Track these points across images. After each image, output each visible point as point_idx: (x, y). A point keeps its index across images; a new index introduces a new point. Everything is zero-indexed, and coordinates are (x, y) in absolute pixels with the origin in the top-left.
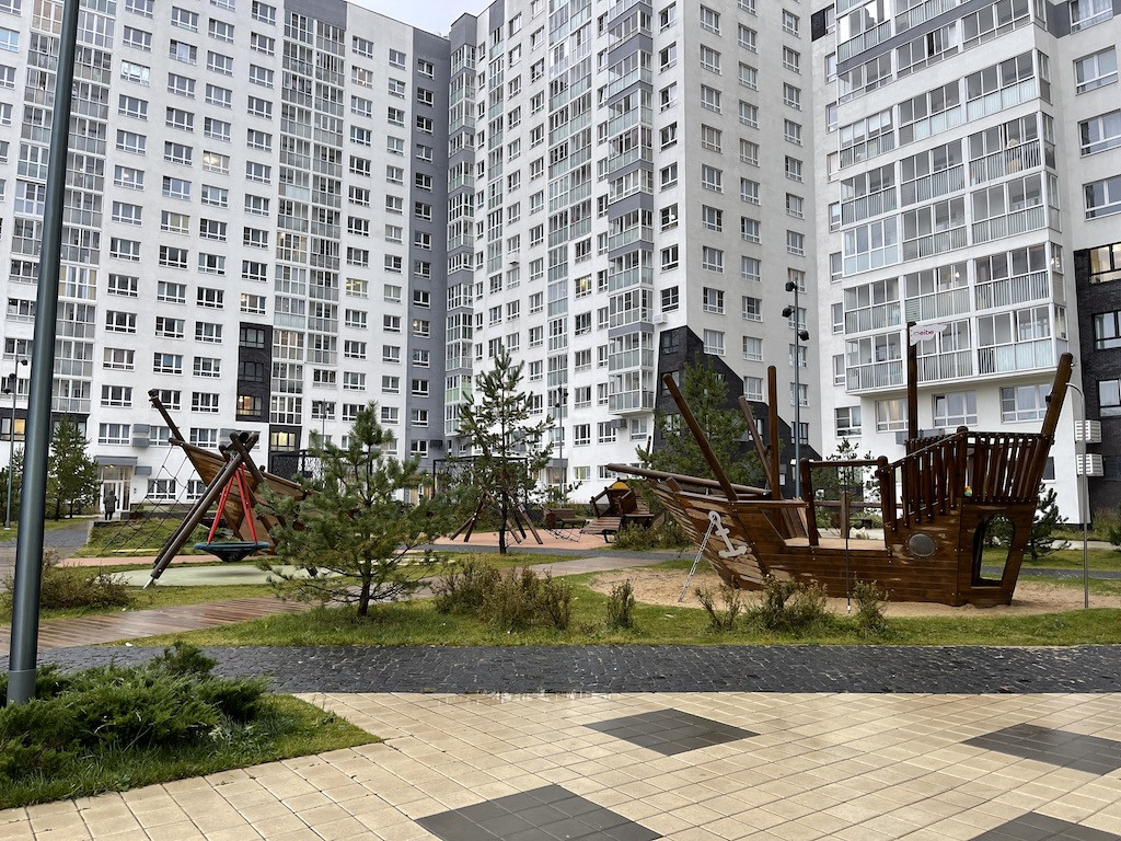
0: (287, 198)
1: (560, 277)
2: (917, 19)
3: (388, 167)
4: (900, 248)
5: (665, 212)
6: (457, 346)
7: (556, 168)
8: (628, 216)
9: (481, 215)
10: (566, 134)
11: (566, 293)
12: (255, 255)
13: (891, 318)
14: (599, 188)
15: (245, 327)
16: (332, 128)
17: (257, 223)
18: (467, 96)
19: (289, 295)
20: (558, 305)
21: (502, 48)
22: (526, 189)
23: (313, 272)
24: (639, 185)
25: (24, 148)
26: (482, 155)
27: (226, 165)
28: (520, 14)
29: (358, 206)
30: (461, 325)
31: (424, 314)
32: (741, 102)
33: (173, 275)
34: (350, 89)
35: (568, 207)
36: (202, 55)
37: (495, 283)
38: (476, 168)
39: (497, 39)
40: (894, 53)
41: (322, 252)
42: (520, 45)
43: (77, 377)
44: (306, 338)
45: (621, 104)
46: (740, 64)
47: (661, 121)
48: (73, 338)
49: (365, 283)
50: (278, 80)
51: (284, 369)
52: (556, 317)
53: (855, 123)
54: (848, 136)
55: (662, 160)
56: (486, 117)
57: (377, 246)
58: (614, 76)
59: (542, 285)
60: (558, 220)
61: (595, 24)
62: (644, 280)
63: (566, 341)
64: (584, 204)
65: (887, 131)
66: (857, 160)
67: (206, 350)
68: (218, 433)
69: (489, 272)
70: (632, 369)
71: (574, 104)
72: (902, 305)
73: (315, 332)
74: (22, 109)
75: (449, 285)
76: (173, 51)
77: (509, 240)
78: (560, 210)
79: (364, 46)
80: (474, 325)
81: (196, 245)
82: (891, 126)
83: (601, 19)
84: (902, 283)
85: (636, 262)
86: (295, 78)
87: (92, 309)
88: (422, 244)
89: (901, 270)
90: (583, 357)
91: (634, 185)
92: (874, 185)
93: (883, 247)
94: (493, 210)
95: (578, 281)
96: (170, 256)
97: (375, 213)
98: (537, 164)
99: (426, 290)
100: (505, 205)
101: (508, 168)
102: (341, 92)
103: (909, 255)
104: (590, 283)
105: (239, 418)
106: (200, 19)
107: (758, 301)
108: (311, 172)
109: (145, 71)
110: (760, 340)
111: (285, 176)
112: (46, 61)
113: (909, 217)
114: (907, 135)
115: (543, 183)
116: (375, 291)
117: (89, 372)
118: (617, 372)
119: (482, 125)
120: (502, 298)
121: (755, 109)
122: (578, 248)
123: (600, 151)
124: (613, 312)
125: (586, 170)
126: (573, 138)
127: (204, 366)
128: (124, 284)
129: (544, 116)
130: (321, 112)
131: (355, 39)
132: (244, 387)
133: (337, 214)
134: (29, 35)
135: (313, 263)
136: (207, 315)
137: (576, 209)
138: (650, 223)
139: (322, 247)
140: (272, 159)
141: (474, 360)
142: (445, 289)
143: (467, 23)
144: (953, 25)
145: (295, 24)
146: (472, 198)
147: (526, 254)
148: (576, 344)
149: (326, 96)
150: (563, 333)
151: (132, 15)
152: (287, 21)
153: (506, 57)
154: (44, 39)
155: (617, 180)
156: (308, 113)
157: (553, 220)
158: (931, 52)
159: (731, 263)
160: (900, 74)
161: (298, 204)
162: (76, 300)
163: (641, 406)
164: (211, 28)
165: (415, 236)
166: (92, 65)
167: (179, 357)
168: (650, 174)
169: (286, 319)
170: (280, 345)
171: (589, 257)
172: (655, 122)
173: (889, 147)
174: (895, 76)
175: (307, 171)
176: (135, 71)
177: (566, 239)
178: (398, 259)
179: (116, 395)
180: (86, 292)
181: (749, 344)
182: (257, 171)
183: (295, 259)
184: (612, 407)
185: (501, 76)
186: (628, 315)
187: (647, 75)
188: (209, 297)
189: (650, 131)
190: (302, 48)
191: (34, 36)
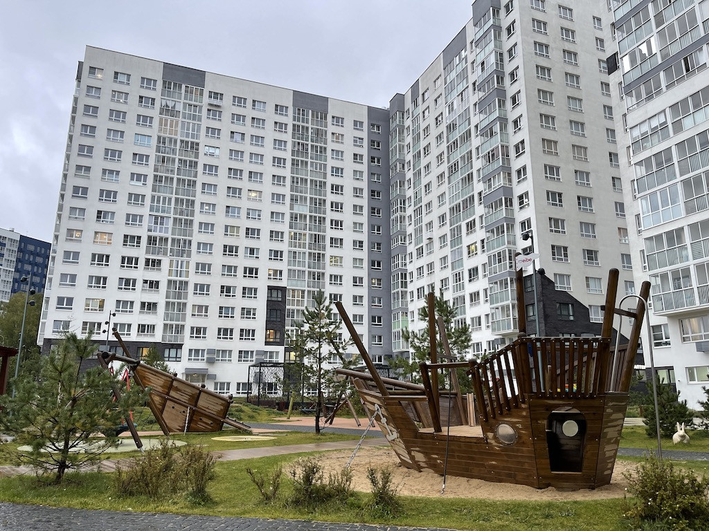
0: (295, 211)
1: (458, 245)
2: (674, 49)
3: (354, 188)
4: (682, 206)
5: (521, 197)
6: (398, 293)
7: (452, 178)
8: (496, 202)
9: (410, 211)
10: (457, 156)
11: (461, 255)
12: (277, 246)
13: (681, 257)
14: (478, 187)
15: (270, 288)
16: (320, 169)
17: (278, 227)
18: (399, 141)
19: (296, 268)
20: (457, 263)
21: (419, 110)
22: (435, 192)
23: (310, 253)
24: (502, 182)
25: (153, 197)
26: (409, 175)
27: (260, 197)
28: (428, 89)
29: (337, 213)
30: (400, 280)
31: (377, 274)
32: (571, 121)
33: (231, 261)
34: (330, 146)
35: (460, 201)
36: (247, 138)
37: (420, 252)
38: (406, 183)
39: (416, 105)
40: (662, 74)
41: (315, 241)
42: (428, 107)
43: (177, 323)
44: (306, 293)
45: (488, 132)
46: (569, 97)
47: (514, 140)
48: (176, 300)
49: (341, 258)
50: (289, 146)
51: (293, 312)
52: (457, 271)
53: (640, 124)
54: (637, 133)
55: (516, 164)
56: (411, 151)
57: (348, 235)
58: (482, 116)
59: (447, 251)
60: (455, 209)
61: (471, 87)
62: (509, 243)
63: (463, 286)
64: (470, 197)
65: (664, 126)
66: (644, 148)
67: (248, 303)
68: (254, 353)
69: (415, 246)
70: (505, 303)
71: (461, 137)
72: (689, 246)
73: (312, 289)
74: (153, 176)
75: (392, 256)
76: (232, 137)
77: (427, 225)
78: (455, 203)
79: (338, 120)
80: (408, 280)
81: (243, 242)
82: (665, 122)
83: (474, 84)
84: (687, 232)
85: (503, 232)
86: (299, 143)
87: (186, 283)
88: (376, 232)
89: (685, 222)
90: (475, 297)
91: (499, 182)
92: (659, 164)
93: (670, 206)
94: (417, 207)
95: (469, 247)
96: (230, 250)
97: (347, 217)
98: (441, 176)
99: (379, 260)
100: (423, 204)
101: (424, 181)
102: (325, 148)
103: (690, 210)
104: (476, 247)
105: (267, 343)
106: (246, 119)
107: (596, 252)
108: (308, 196)
109: (217, 150)
110: (600, 279)
111: (294, 199)
112: (165, 150)
113: (686, 183)
114: (678, 127)
115: (445, 187)
116: (348, 262)
117: (184, 320)
118: (495, 305)
119: (409, 157)
120: (423, 261)
121: (582, 124)
122: (468, 226)
123: (477, 164)
124: (490, 265)
125: (470, 177)
126: (461, 157)
127: (248, 313)
128: (204, 268)
129: (444, 147)
130: (314, 161)
131: (333, 117)
132: (269, 324)
133: (324, 218)
134: (156, 138)
135: (310, 248)
136: (249, 283)
137: (465, 202)
138: (511, 205)
139: (315, 238)
140: (286, 190)
141: (409, 301)
142: (390, 257)
143: (398, 100)
144: (701, 49)
145: (299, 114)
146: (404, 201)
147: (437, 233)
148: (470, 288)
149: (317, 151)
150: (462, 281)
151: (210, 121)
152: (294, 113)
153: (421, 115)
154: (164, 139)
155: (488, 180)
156: (307, 163)
157: (452, 209)
158: (688, 70)
159: (571, 228)
160: (668, 87)
161: (301, 215)
162: (178, 278)
163: (512, 328)
164: (253, 122)
165: (372, 227)
166: (189, 149)
167: (233, 308)
168: (509, 174)
169: (294, 282)
170: (291, 298)
171: (475, 231)
172: (510, 142)
173: (666, 137)
174: (664, 89)
175: (306, 195)
176: (212, 150)
177: (460, 221)
178: (361, 242)
179: (198, 332)
180: (184, 273)
181: (591, 283)
182: (278, 197)
183: (300, 247)
184: (494, 330)
185: (419, 126)
186: (500, 267)
187: (503, 112)
188: (251, 272)
189: (507, 147)
190: (303, 127)
191: (159, 138)
